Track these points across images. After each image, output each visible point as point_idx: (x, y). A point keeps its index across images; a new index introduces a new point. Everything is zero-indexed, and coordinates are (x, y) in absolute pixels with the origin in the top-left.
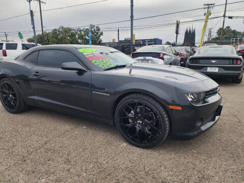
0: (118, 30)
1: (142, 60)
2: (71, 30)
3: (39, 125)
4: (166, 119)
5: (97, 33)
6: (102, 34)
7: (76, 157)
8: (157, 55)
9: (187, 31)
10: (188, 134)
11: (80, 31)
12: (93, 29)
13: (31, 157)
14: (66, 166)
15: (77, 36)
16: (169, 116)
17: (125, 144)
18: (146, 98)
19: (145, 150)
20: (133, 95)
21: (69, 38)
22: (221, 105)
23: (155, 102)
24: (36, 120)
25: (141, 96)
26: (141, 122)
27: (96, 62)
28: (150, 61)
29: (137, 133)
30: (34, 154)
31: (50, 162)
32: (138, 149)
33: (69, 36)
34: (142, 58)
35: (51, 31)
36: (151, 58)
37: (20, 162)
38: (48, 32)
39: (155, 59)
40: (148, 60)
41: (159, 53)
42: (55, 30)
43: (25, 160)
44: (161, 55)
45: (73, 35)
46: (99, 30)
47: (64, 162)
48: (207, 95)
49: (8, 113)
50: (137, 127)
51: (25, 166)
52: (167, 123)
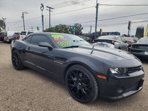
0: (91, 26)
1: (100, 44)
2: (66, 26)
3: (26, 78)
4: (96, 84)
5: (80, 28)
6: (82, 28)
7: (36, 102)
8: (110, 42)
9: (138, 28)
10: (112, 98)
11: (71, 27)
12: (77, 26)
13: (12, 97)
14: (28, 107)
15: (68, 30)
16: (97, 82)
17: (70, 98)
18: (83, 68)
19: (82, 104)
20: (76, 65)
21: (64, 30)
22: (143, 79)
23: (89, 72)
24: (26, 75)
25: (81, 66)
26: (80, 84)
27: (59, 43)
28: (105, 45)
29: (77, 91)
30: (15, 95)
31: (21, 103)
32: (78, 103)
33: (64, 29)
34: (100, 43)
35: (55, 27)
36: (106, 43)
37: (5, 99)
38: (53, 27)
39: (108, 44)
40: (104, 44)
41: (112, 41)
42: (57, 26)
43: (8, 99)
44: (113, 42)
45: (66, 29)
46: (81, 26)
47: (28, 104)
48: (130, 70)
49: (14, 69)
50: (78, 87)
51: (6, 102)
52: (96, 87)
